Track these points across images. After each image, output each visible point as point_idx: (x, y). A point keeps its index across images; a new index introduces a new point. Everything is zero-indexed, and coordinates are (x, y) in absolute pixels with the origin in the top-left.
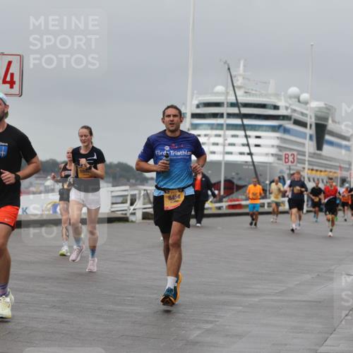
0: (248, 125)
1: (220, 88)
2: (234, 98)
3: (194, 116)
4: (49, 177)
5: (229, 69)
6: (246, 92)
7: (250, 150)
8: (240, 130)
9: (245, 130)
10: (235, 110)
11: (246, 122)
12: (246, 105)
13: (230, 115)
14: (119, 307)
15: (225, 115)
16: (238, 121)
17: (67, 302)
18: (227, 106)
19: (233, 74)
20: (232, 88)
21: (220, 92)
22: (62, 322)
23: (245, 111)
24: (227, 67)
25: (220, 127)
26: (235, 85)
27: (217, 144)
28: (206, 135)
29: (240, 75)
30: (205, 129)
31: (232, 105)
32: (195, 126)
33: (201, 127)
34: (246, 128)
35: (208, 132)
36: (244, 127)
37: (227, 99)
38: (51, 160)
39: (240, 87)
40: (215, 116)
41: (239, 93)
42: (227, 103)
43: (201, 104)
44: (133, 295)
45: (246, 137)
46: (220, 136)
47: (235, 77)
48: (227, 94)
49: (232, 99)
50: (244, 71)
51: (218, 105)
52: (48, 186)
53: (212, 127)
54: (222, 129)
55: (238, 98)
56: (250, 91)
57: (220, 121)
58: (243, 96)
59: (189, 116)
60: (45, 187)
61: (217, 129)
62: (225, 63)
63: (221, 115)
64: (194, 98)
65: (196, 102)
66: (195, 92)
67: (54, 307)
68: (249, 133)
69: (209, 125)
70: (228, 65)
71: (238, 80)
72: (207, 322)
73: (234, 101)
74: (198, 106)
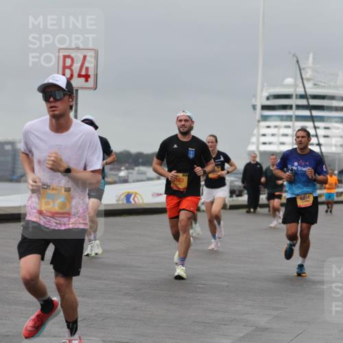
0: (317, 117)
1: (289, 81)
2: (303, 90)
3: (264, 108)
4: (123, 168)
5: (298, 62)
6: (315, 85)
7: (318, 140)
8: (309, 121)
9: (313, 121)
10: (304, 102)
11: (315, 113)
12: (315, 97)
13: (298, 107)
14: (191, 294)
15: (294, 107)
16: (306, 113)
17: (140, 289)
18: (296, 98)
19: (302, 66)
20: (300, 80)
21: (289, 84)
22: (135, 309)
23: (313, 102)
24: (295, 60)
25: (289, 119)
26: (304, 77)
27: (287, 135)
28: (276, 127)
29: (309, 67)
30: (274, 121)
31: (302, 97)
32: (265, 118)
33: (270, 119)
34: (315, 119)
35: (278, 123)
36: (312, 119)
37: (295, 90)
38: (125, 151)
39: (308, 80)
40: (284, 107)
41: (309, 85)
42: (296, 95)
43: (271, 96)
44: (204, 282)
45: (315, 128)
46: (289, 127)
47: (304, 69)
48: (296, 86)
49: (301, 91)
50: (313, 63)
51: (288, 97)
52: (122, 177)
53: (282, 118)
54: (291, 120)
55: (307, 90)
56: (318, 83)
57: (289, 113)
58: (312, 88)
59: (259, 108)
60: (120, 177)
61: (286, 120)
62: (294, 55)
63: (290, 107)
64: (264, 90)
65: (266, 94)
66: (266, 84)
67: (127, 294)
68: (317, 124)
69: (279, 116)
70: (297, 58)
71: (307, 72)
72: (277, 309)
73: (303, 93)
74: (268, 98)
